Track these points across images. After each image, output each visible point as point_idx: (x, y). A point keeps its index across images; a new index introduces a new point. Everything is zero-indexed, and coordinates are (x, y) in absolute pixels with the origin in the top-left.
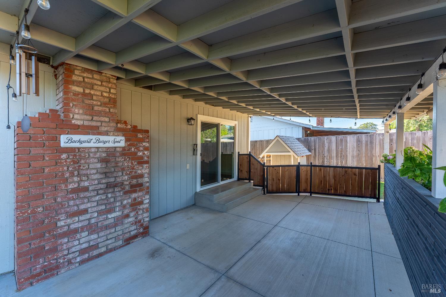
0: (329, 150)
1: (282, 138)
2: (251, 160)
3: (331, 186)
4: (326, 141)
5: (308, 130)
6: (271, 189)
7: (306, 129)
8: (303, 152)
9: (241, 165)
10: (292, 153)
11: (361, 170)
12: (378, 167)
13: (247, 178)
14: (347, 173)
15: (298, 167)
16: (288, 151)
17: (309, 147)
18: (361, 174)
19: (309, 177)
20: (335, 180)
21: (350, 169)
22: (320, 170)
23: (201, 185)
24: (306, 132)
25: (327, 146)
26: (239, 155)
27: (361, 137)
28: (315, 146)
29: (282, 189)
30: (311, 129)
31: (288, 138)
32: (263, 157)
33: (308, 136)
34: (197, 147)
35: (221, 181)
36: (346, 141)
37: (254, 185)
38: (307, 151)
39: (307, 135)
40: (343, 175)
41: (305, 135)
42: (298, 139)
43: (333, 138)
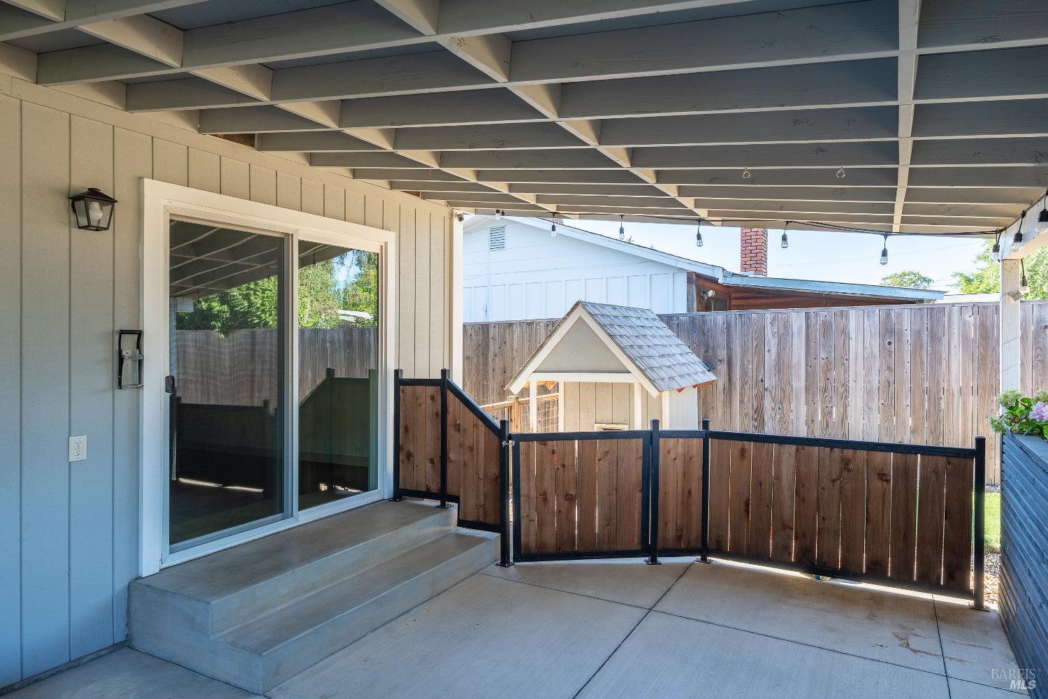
0: (781, 366)
1: (597, 312)
2: (451, 409)
3: (786, 527)
4: (769, 331)
5: (708, 284)
6: (532, 543)
7: (701, 282)
8: (685, 370)
9: (406, 429)
10: (635, 378)
11: (909, 456)
12: (974, 447)
13: (435, 488)
14: (849, 471)
15: (652, 438)
16: (619, 368)
17: (707, 351)
18: (905, 473)
19: (696, 486)
20: (801, 499)
21: (862, 454)
22: (743, 452)
23: (172, 542)
24: (701, 292)
25: (774, 351)
26: (400, 382)
27: (899, 315)
28: (729, 349)
29: (580, 538)
30: (720, 281)
31: (626, 313)
32: (525, 392)
33: (707, 309)
34: (139, 345)
35: (300, 508)
36: (845, 332)
37: (461, 523)
38: (700, 367)
39: (706, 306)
40: (835, 477)
41: (699, 302)
42: (668, 319)
43: (797, 317)
